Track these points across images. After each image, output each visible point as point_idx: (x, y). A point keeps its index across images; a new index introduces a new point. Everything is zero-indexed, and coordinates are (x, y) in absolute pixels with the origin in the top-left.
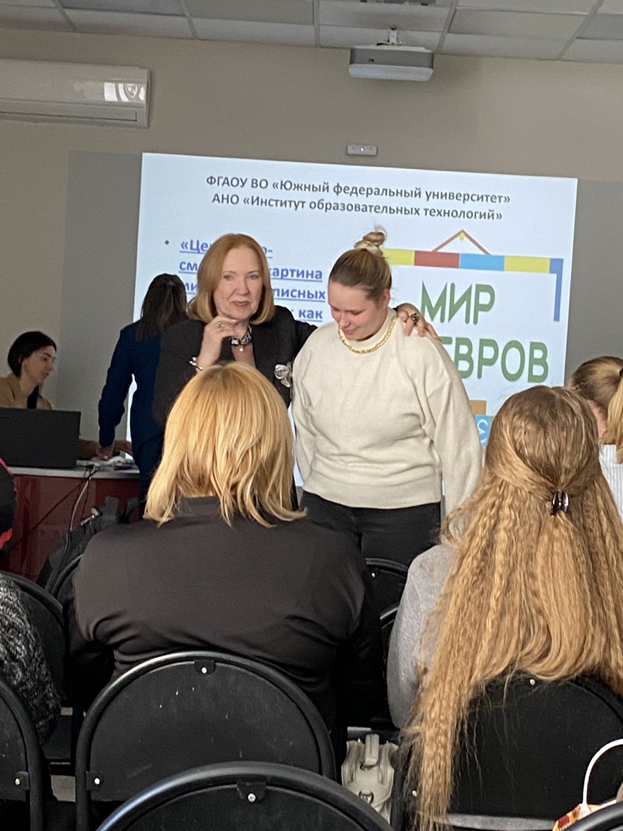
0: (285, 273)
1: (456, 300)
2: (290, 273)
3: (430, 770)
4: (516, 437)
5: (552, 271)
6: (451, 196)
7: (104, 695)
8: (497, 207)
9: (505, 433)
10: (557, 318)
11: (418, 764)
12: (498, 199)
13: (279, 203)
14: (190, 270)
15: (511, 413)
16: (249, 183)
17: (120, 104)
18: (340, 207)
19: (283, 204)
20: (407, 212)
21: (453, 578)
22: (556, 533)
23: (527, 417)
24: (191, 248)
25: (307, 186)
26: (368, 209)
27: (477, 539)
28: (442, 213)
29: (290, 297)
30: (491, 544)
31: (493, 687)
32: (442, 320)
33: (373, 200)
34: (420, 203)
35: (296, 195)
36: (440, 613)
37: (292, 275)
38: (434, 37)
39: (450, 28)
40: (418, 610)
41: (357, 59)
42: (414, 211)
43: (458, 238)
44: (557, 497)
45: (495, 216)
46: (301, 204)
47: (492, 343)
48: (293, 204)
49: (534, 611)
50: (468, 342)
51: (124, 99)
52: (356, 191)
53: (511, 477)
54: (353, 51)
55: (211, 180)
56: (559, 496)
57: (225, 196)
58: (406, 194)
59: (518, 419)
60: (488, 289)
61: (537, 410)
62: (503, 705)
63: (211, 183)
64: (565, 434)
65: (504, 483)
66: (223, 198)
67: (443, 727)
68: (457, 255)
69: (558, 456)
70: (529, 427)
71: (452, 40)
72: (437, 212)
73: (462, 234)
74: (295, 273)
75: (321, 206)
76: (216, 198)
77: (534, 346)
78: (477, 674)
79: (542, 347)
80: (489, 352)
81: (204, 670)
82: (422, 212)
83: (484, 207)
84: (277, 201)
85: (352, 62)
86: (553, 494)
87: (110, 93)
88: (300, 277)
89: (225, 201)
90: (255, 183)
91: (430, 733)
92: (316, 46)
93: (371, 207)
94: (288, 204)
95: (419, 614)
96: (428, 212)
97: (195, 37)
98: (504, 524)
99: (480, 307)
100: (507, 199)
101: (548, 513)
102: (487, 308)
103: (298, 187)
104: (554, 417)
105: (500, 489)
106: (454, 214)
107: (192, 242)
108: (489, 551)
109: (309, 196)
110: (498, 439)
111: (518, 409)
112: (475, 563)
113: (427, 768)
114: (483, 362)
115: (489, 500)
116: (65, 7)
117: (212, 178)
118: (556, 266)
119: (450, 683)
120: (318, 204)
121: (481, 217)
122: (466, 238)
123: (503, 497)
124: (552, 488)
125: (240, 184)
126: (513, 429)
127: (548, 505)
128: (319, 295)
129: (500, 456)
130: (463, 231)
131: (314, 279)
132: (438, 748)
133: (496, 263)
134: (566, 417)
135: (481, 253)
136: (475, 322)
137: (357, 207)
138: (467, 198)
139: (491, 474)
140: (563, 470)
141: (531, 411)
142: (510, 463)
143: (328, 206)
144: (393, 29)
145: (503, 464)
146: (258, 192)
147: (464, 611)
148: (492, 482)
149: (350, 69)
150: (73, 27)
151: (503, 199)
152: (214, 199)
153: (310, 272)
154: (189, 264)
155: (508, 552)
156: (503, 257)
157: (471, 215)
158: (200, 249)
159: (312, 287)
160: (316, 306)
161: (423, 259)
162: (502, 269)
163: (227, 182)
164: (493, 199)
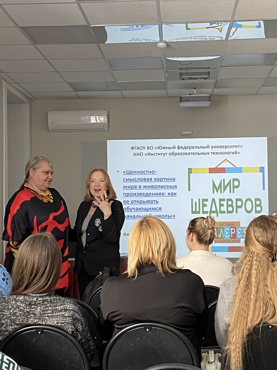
0: (162, 179)
1: (225, 185)
2: (163, 179)
3: (234, 362)
4: (256, 234)
5: (260, 172)
6: (221, 147)
7: (111, 341)
8: (238, 150)
9: (251, 233)
10: (264, 189)
11: (229, 360)
12: (238, 146)
13: (158, 154)
14: (127, 181)
15: (253, 226)
17: (97, 123)
18: (180, 154)
19: (159, 154)
20: (204, 154)
21: (237, 289)
22: (274, 269)
23: (259, 227)
24: (127, 173)
25: (168, 147)
26: (190, 154)
27: (245, 274)
28: (218, 153)
29: (164, 188)
30: (250, 275)
31: (255, 329)
32: (221, 193)
33: (192, 151)
34: (209, 150)
35: (164, 151)
36: (233, 302)
37: (164, 180)
38: (210, 90)
39: (216, 86)
40: (225, 302)
41: (183, 100)
42: (207, 153)
43: (224, 162)
44: (273, 255)
45: (238, 153)
46: (166, 154)
47: (240, 200)
48: (163, 154)
49: (268, 299)
50: (231, 200)
51: (99, 122)
52: (185, 148)
53: (255, 250)
54: (181, 98)
55: (132, 148)
56: (274, 255)
57: (138, 153)
58: (204, 148)
59: (256, 227)
60: (237, 180)
61: (263, 223)
62: (260, 336)
63: (133, 149)
64: (274, 232)
65: (253, 252)
66: (137, 154)
67: (238, 345)
68: (225, 168)
69: (272, 240)
70: (260, 230)
71: (217, 91)
72: (216, 153)
73: (226, 160)
74: (165, 179)
75: (173, 154)
77: (256, 200)
78: (249, 324)
79: (259, 200)
80: (239, 203)
81: (148, 330)
82: (210, 153)
83: (233, 150)
84: (157, 154)
85: (180, 102)
86: (272, 254)
87: (93, 120)
88: (167, 181)
89: (138, 155)
90: (148, 148)
91: (233, 348)
92: (167, 97)
93: (191, 153)
94: (161, 154)
95: (225, 304)
96: (213, 153)
97: (123, 98)
98: (254, 267)
99: (235, 187)
100: (242, 146)
101: (270, 262)
102: (238, 187)
103: (164, 148)
104: (269, 226)
105: (251, 254)
106: (222, 153)
107: (127, 170)
108: (249, 278)
109: (168, 151)
110: (249, 236)
111: (255, 224)
112: (245, 283)
113: (233, 361)
114: (237, 207)
115: (248, 259)
116: (76, 91)
117: (132, 147)
118: (262, 169)
119: (239, 329)
120: (172, 154)
121: (232, 154)
122: (227, 162)
123: (253, 257)
124: (271, 252)
125: (143, 148)
126: (254, 232)
127: (270, 259)
128: (175, 187)
129: (251, 242)
130: (226, 159)
131: (172, 181)
132: (236, 353)
133: (239, 170)
134: (274, 225)
135: (234, 167)
136: (233, 192)
137: (186, 154)
138: (226, 147)
139: (248, 249)
140: (275, 245)
141: (260, 224)
142: (254, 244)
143: (176, 154)
144: (194, 89)
145: (252, 245)
146: (150, 151)
147: (242, 301)
148: (248, 252)
149: (180, 104)
150: (79, 98)
151: (240, 146)
152: (134, 155)
153: (171, 179)
154: (127, 179)
155: (257, 278)
156: (242, 168)
157: (228, 153)
158: (130, 173)
159: (172, 184)
160: (174, 191)
161: (212, 171)
162: (241, 172)
163: (138, 148)
164: (236, 147)
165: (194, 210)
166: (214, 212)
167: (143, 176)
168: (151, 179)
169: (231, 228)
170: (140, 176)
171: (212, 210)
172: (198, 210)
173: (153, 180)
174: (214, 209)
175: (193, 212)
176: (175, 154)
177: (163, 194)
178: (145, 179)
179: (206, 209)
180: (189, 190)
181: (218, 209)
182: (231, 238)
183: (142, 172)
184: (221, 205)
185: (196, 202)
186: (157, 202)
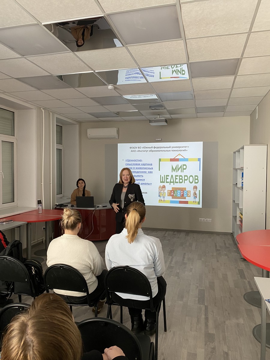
1: (179, 168)
2: (146, 164)
5: (198, 161)
6: (177, 147)
8: (186, 149)
10: (200, 170)
16: (137, 148)
18: (155, 151)
19: (144, 151)
20: (168, 151)
25: (149, 147)
26: (160, 151)
29: (146, 169)
32: (176, 172)
33: (161, 149)
34: (171, 149)
47: (187, 176)
48: (146, 151)
50: (181, 176)
52: (158, 148)
55: (130, 148)
58: (168, 148)
60: (185, 165)
68: (179, 159)
72: (174, 151)
76: (132, 151)
77: (195, 176)
79: (197, 176)
80: (186, 178)
82: (171, 151)
83: (183, 149)
88: (148, 165)
90: (139, 148)
97: (125, 121)
100: (188, 147)
102: (185, 169)
103: (147, 148)
106: (178, 151)
107: (128, 159)
109: (149, 149)
114: (185, 180)
118: (199, 160)
120: (151, 151)
121: (183, 151)
122: (180, 155)
128: (152, 168)
133: (186, 160)
135: (183, 158)
136: (183, 172)
137: (158, 151)
138: (180, 147)
144: (159, 115)
149: (149, 124)
150: (103, 121)
153: (150, 164)
154: (127, 164)
156: (188, 159)
157: (181, 151)
158: (129, 161)
159: (150, 167)
160: (151, 171)
161: (172, 160)
162: (188, 161)
163: (133, 148)
164: (185, 147)
165: (162, 181)
166: (172, 182)
167: (136, 163)
168: (140, 164)
169: (181, 191)
170: (134, 163)
171: (171, 181)
172: (163, 181)
173: (141, 165)
174: (172, 181)
175: (161, 182)
176: (153, 151)
177: (146, 172)
178: (136, 164)
179: (168, 181)
180: (159, 170)
181: (174, 181)
182: (181, 196)
183: (135, 160)
184: (176, 179)
185: (163, 177)
186: (143, 176)
